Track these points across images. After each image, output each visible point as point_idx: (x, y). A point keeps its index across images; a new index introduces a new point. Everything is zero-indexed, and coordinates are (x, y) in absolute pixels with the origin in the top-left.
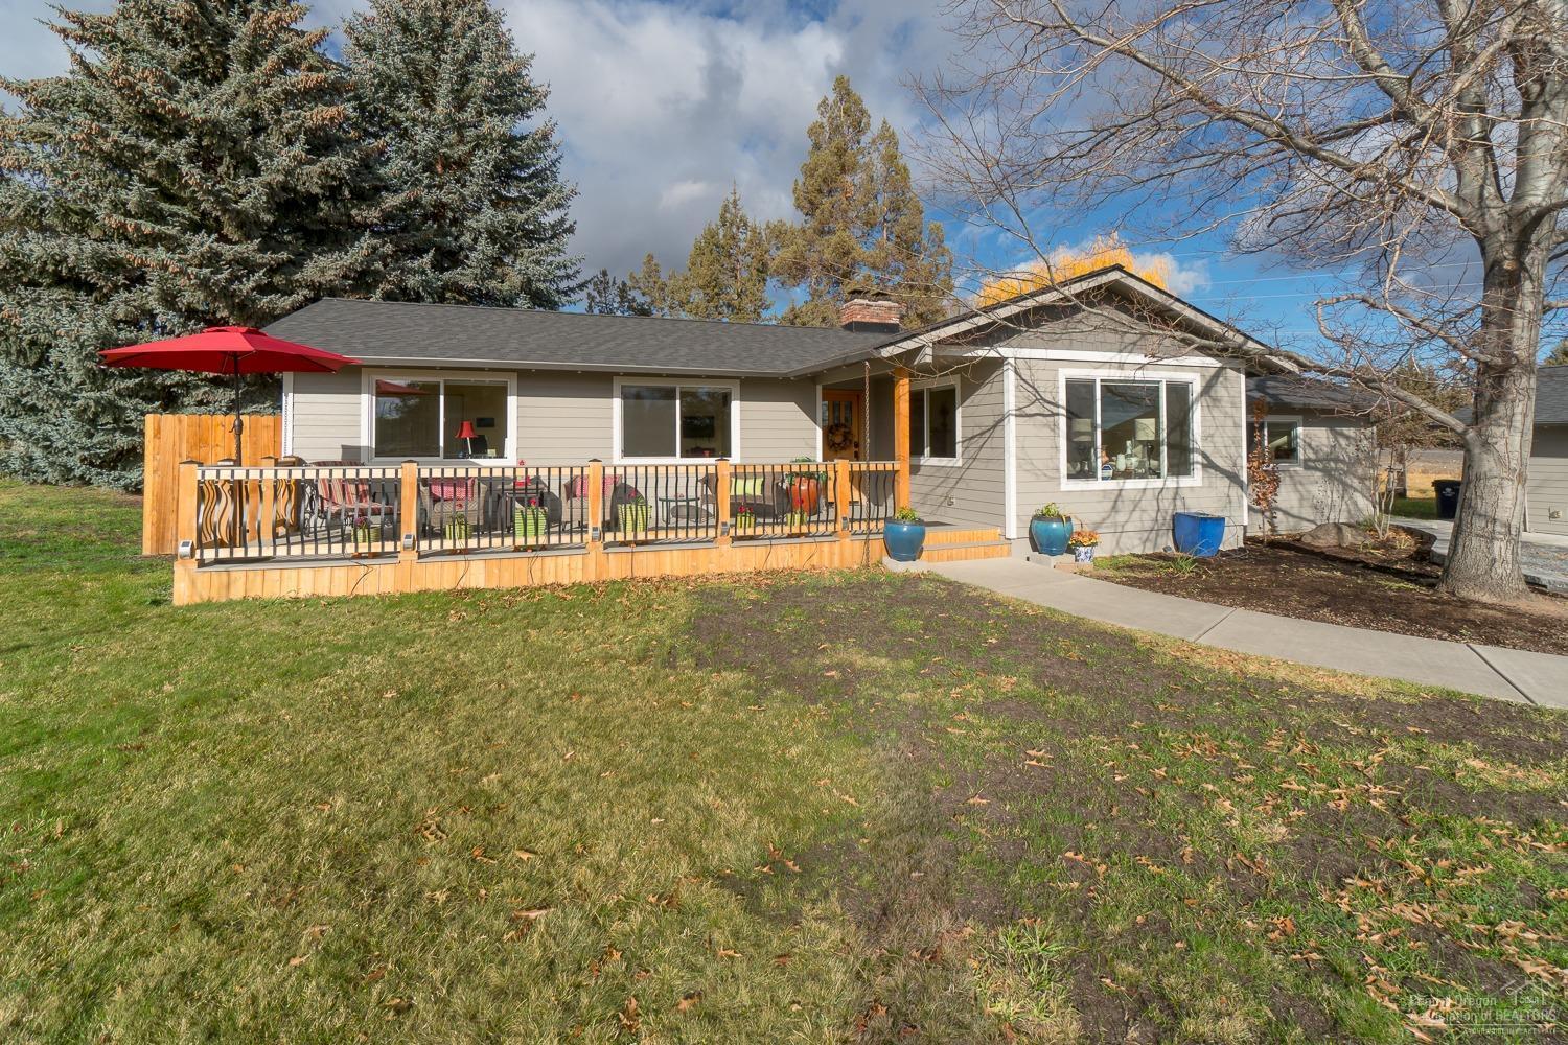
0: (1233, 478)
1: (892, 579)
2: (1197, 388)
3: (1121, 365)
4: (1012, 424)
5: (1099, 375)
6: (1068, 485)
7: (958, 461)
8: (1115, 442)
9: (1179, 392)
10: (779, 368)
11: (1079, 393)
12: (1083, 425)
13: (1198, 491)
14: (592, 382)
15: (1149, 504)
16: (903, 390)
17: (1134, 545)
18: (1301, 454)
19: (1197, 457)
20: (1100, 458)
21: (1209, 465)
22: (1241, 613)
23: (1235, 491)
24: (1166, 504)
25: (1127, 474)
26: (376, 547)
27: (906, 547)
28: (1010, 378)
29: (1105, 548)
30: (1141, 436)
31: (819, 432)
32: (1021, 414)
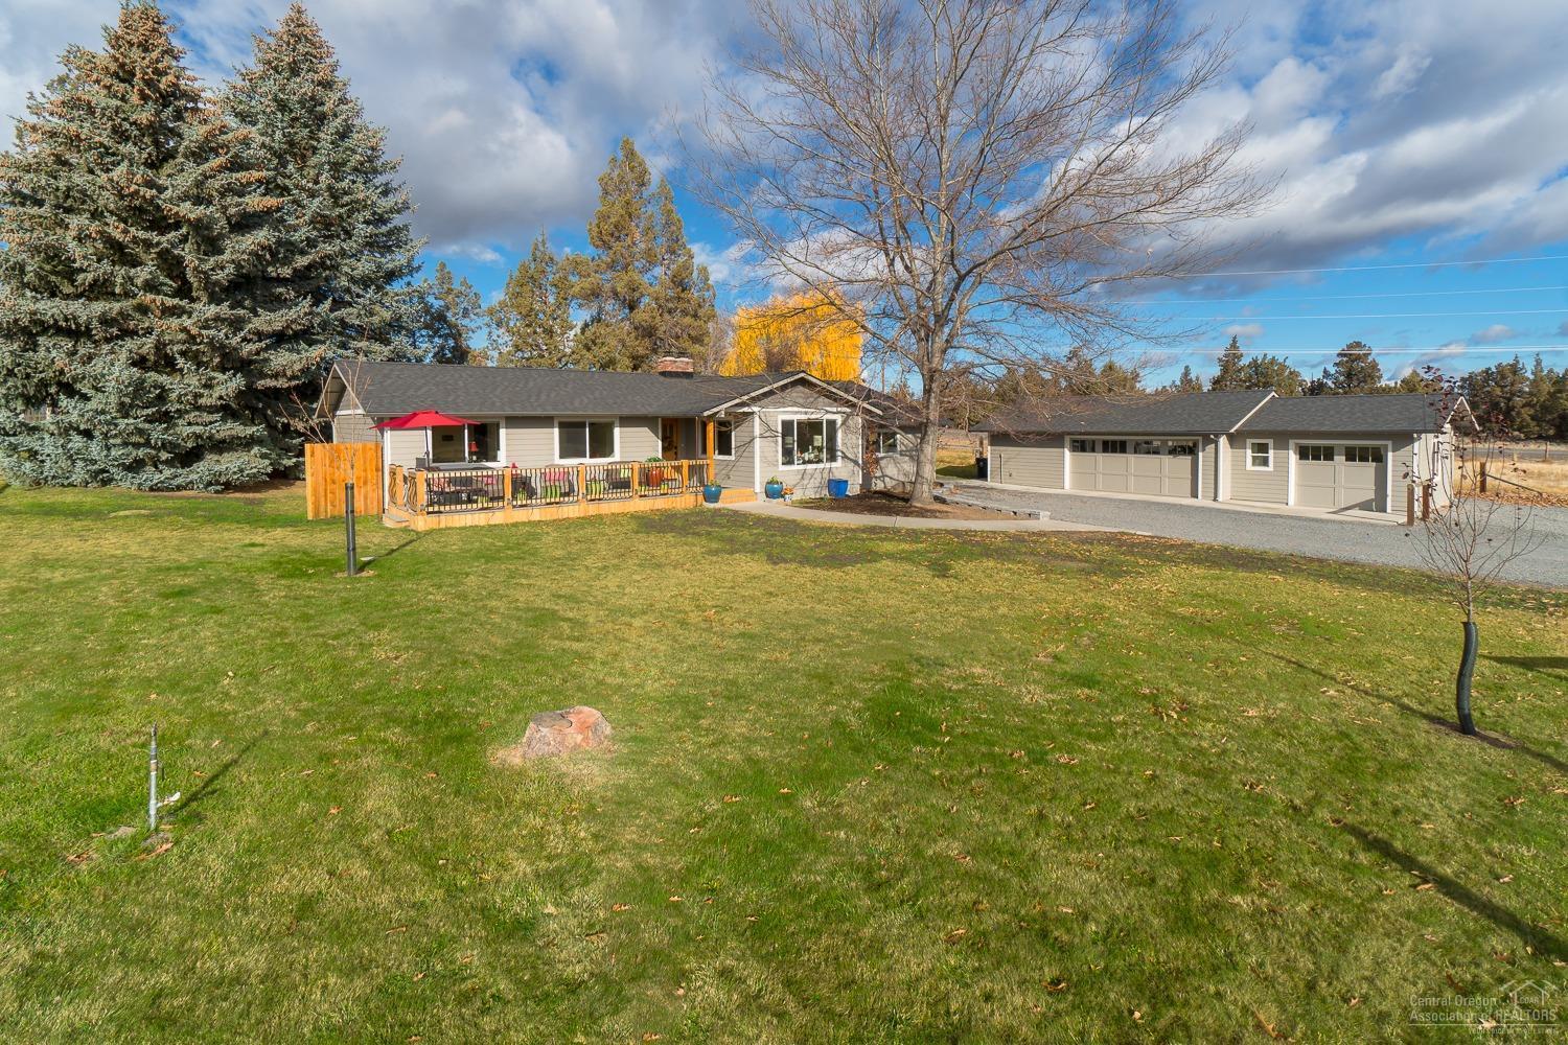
0: (856, 462)
1: (709, 510)
2: (839, 422)
3: (806, 413)
4: (757, 442)
5: (795, 418)
6: (782, 468)
7: (733, 458)
8: (803, 448)
9: (832, 423)
10: (642, 411)
11: (787, 425)
12: (789, 439)
13: (840, 469)
14: (543, 421)
15: (818, 475)
16: (711, 428)
17: (811, 494)
18: (899, 448)
19: (839, 453)
20: (796, 454)
21: (845, 457)
22: (843, 514)
23: (856, 468)
24: (825, 475)
25: (810, 462)
26: (490, 505)
27: (712, 497)
28: (757, 420)
29: (798, 495)
30: (816, 444)
31: (660, 443)
32: (762, 437)
